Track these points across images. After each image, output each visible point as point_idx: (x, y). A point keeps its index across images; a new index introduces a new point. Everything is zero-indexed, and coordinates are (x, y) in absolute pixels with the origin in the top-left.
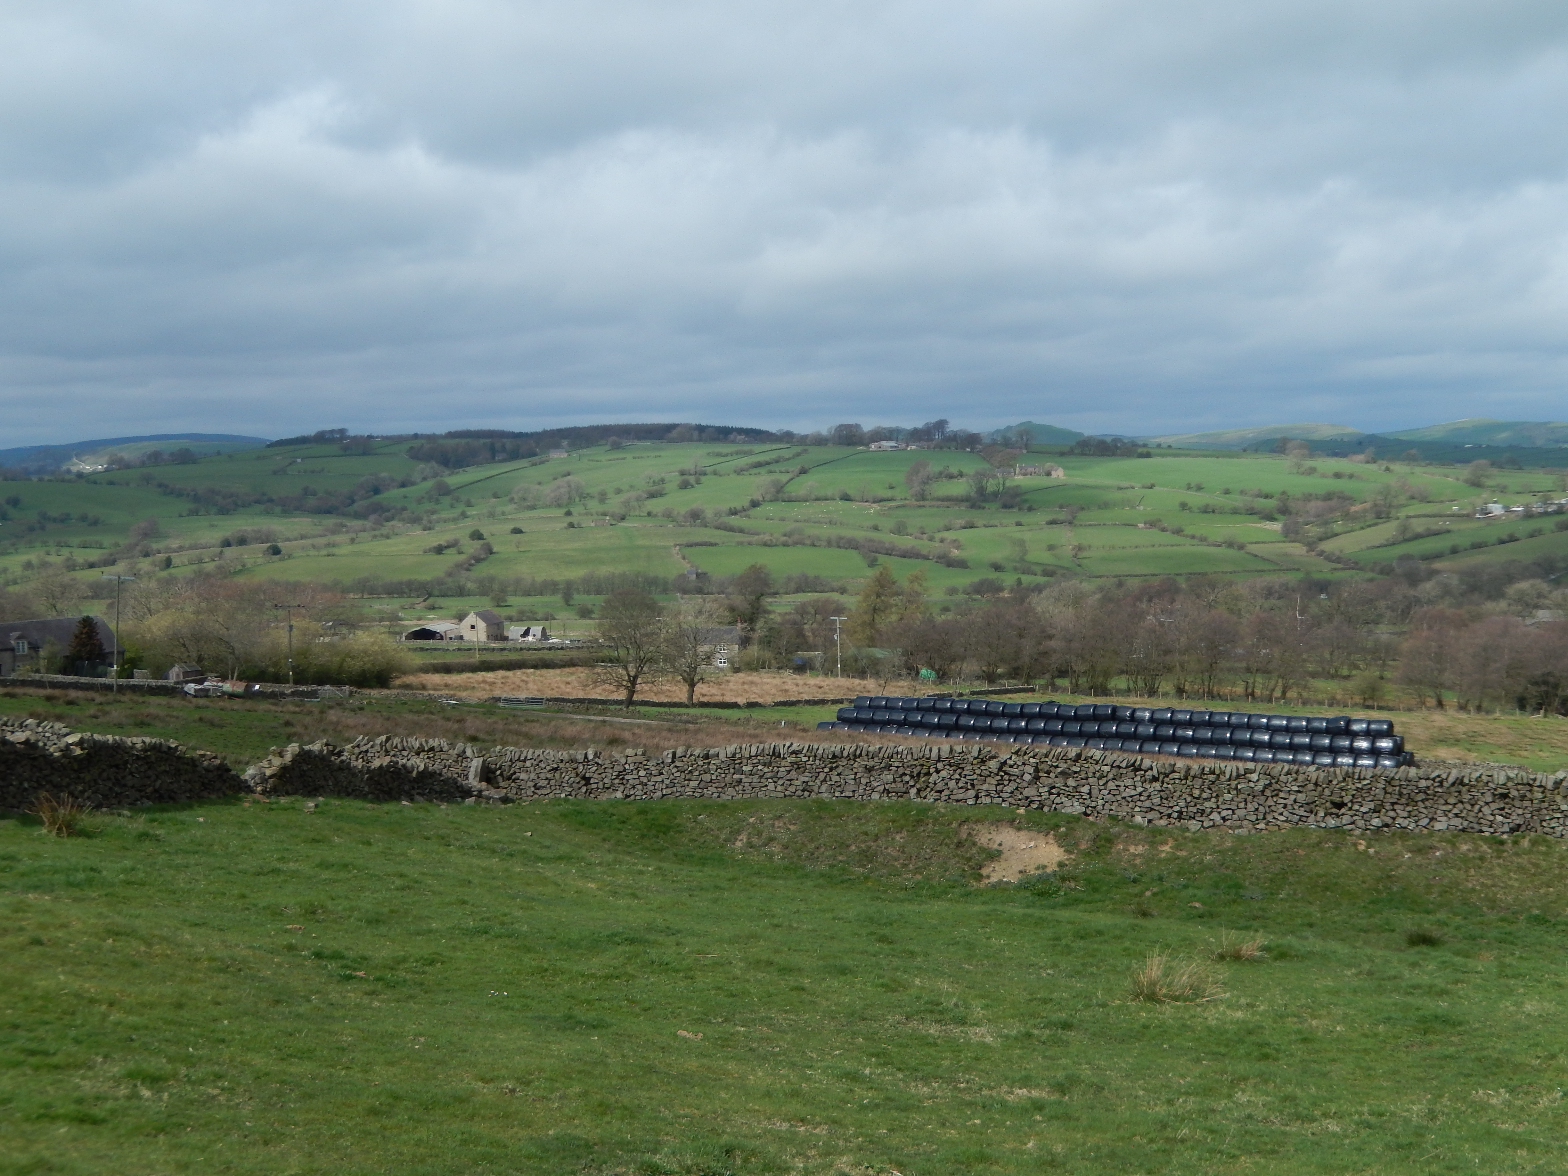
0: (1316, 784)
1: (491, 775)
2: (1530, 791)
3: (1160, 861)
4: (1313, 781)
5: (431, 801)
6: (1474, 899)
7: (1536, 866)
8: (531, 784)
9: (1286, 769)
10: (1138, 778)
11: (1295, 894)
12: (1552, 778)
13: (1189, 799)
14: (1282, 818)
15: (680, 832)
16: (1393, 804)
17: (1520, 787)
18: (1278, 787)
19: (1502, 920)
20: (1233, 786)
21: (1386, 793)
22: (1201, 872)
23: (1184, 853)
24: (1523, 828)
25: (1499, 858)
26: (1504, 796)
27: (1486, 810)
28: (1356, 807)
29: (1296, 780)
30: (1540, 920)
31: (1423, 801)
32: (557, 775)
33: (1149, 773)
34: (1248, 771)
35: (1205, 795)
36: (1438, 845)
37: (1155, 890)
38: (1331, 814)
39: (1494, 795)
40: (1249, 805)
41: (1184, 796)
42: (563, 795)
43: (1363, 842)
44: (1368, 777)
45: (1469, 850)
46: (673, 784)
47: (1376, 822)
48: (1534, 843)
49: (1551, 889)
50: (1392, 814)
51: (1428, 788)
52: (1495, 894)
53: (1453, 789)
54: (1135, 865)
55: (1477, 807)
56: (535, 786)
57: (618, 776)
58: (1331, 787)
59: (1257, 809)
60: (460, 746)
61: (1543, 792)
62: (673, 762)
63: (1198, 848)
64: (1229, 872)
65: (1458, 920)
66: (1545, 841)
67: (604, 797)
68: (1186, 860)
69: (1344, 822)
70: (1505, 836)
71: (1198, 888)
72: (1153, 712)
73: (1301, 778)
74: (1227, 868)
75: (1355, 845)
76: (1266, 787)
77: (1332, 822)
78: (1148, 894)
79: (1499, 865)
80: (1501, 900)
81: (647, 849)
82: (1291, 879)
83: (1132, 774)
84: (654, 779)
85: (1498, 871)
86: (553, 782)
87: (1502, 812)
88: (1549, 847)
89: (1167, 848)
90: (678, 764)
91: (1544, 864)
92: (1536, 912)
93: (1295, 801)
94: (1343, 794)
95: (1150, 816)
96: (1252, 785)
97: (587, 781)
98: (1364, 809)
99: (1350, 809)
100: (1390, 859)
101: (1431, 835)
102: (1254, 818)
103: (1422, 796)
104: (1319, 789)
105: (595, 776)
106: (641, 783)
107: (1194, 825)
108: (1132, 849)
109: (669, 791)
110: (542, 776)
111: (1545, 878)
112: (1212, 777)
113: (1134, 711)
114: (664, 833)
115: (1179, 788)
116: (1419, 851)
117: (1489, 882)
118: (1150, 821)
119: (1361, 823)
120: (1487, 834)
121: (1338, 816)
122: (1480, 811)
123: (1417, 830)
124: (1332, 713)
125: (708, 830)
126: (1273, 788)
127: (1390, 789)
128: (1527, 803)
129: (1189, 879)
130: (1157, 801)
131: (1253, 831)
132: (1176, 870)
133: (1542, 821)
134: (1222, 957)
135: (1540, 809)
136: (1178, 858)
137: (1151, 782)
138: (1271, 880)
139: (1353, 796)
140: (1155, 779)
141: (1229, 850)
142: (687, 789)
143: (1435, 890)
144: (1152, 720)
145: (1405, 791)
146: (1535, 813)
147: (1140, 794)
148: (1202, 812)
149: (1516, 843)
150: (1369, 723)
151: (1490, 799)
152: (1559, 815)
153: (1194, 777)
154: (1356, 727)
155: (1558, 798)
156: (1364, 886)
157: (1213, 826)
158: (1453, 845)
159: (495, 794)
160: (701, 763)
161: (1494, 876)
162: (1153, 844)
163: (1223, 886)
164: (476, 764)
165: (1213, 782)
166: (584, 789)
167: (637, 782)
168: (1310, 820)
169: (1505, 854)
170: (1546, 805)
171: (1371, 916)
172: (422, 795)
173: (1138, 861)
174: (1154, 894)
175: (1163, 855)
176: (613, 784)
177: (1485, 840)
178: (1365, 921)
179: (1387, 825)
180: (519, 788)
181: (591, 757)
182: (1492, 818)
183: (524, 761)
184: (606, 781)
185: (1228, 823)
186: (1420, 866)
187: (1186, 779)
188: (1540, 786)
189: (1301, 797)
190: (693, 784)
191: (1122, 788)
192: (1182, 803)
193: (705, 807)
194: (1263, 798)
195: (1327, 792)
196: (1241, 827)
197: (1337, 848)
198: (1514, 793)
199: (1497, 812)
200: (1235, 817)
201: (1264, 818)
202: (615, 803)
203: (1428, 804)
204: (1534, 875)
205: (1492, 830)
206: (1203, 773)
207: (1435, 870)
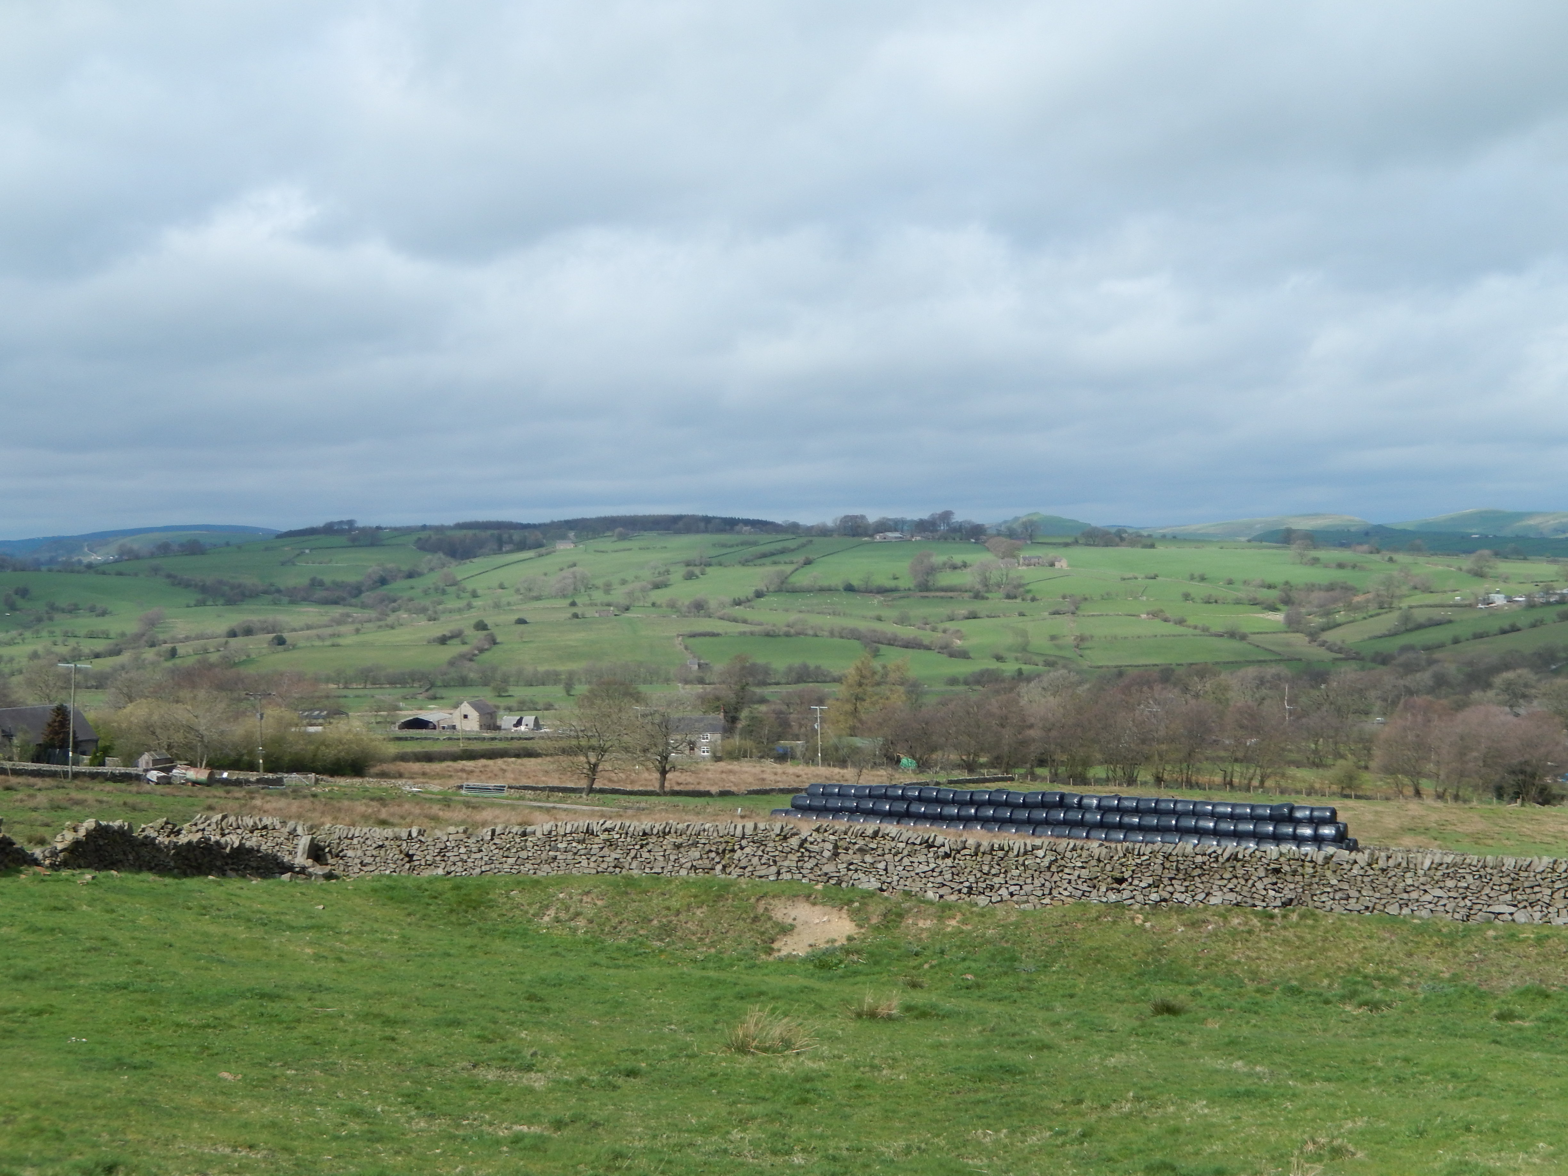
0: (1099, 860)
1: (320, 853)
2: (1302, 866)
3: (944, 935)
4: (1096, 857)
5: (244, 876)
6: (1238, 971)
7: (1301, 938)
8: (358, 861)
9: (1071, 846)
10: (931, 855)
11: (1068, 967)
12: (1322, 854)
13: (978, 875)
14: (1066, 893)
15: (492, 907)
16: (1171, 879)
17: (1292, 862)
18: (1063, 863)
19: (1258, 991)
20: (1021, 862)
21: (1164, 868)
22: (981, 945)
23: (969, 927)
24: (1295, 902)
25: (1267, 931)
26: (1277, 871)
27: (1259, 885)
28: (1136, 882)
29: (1080, 856)
30: (1294, 992)
31: (1199, 876)
32: (382, 852)
33: (942, 849)
34: (1035, 848)
35: (993, 871)
36: (1211, 919)
37: (934, 963)
38: (1112, 889)
39: (1267, 870)
40: (1036, 881)
41: (974, 872)
42: (388, 872)
43: (1140, 916)
44: (1147, 853)
45: (1239, 924)
46: (491, 861)
47: (1154, 897)
48: (1302, 917)
49: (1312, 962)
50: (1170, 889)
51: (1204, 863)
52: (1258, 966)
53: (1228, 864)
54: (920, 940)
55: (1250, 882)
56: (361, 863)
57: (439, 853)
58: (1113, 862)
59: (1043, 885)
60: (291, 824)
61: (1314, 867)
62: (492, 839)
63: (984, 923)
64: (1009, 945)
65: (1218, 991)
66: (1313, 914)
67: (426, 873)
68: (969, 933)
69: (1124, 897)
70: (1277, 911)
71: (975, 961)
72: (1100, 800)
73: (1085, 854)
74: (1007, 942)
75: (1133, 919)
76: (1051, 863)
77: (1113, 897)
78: (926, 966)
79: (1266, 938)
80: (1263, 973)
81: (452, 923)
82: (1067, 952)
83: (925, 851)
84: (474, 856)
85: (1264, 944)
86: (378, 859)
87: (1275, 887)
88: (1316, 920)
89: (953, 923)
90: (496, 841)
91: (1309, 937)
92: (1295, 983)
93: (1079, 877)
94: (1124, 869)
95: (941, 891)
96: (1038, 860)
97: (410, 857)
98: (1143, 885)
99: (1131, 884)
100: (1164, 933)
101: (1206, 909)
102: (1040, 893)
103: (1198, 871)
104: (1102, 864)
105: (418, 853)
106: (462, 860)
107: (982, 900)
108: (921, 924)
109: (488, 868)
110: (368, 853)
111: (1307, 951)
112: (1001, 854)
113: (1081, 799)
114: (475, 908)
115: (969, 864)
116: (1193, 925)
117: (1254, 955)
118: (941, 897)
119: (1140, 898)
120: (1259, 908)
121: (1119, 891)
122: (1253, 885)
123: (1193, 905)
124: (1277, 800)
125: (518, 906)
126: (1057, 864)
127: (1167, 865)
128: (1298, 878)
129: (969, 952)
130: (948, 876)
131: (1038, 907)
132: (958, 943)
133: (1313, 895)
134: (859, 1015)
135: (1311, 884)
136: (962, 932)
137: (943, 858)
138: (1047, 953)
139: (1133, 871)
140: (947, 856)
141: (1012, 924)
142: (505, 866)
143: (1202, 963)
144: (1099, 807)
145: (1182, 867)
146: (1307, 888)
147: (933, 871)
148: (992, 888)
149: (1284, 916)
150: (1312, 810)
151: (1262, 874)
152: (1329, 890)
153: (984, 853)
154: (1299, 814)
155: (1328, 873)
156: (1134, 959)
157: (1001, 901)
158: (1225, 918)
159: (319, 870)
160: (518, 840)
161: (1260, 949)
162: (940, 919)
163: (999, 958)
164: (304, 842)
165: (1002, 859)
166: (407, 866)
167: (457, 859)
168: (1092, 895)
169: (1273, 928)
170: (1317, 880)
171: (1132, 988)
172: (236, 871)
173: (924, 935)
174: (932, 967)
175: (949, 929)
176: (434, 861)
177: (1256, 914)
178: (1123, 993)
179: (1165, 900)
180: (346, 865)
181: (414, 834)
182: (1264, 893)
183: (352, 839)
184: (428, 857)
185: (1015, 898)
186: (1191, 940)
187: (977, 855)
188: (1311, 861)
189: (1084, 873)
190: (511, 861)
191: (916, 865)
192: (972, 879)
193: (519, 883)
194: (1049, 874)
195: (1108, 868)
196: (1027, 902)
197: (1114, 922)
198: (1286, 868)
199: (1269, 886)
200: (1022, 892)
201: (1050, 894)
202: (437, 878)
203: (1204, 879)
204: (1298, 948)
205: (1264, 904)
206: (992, 849)
207: (1205, 943)
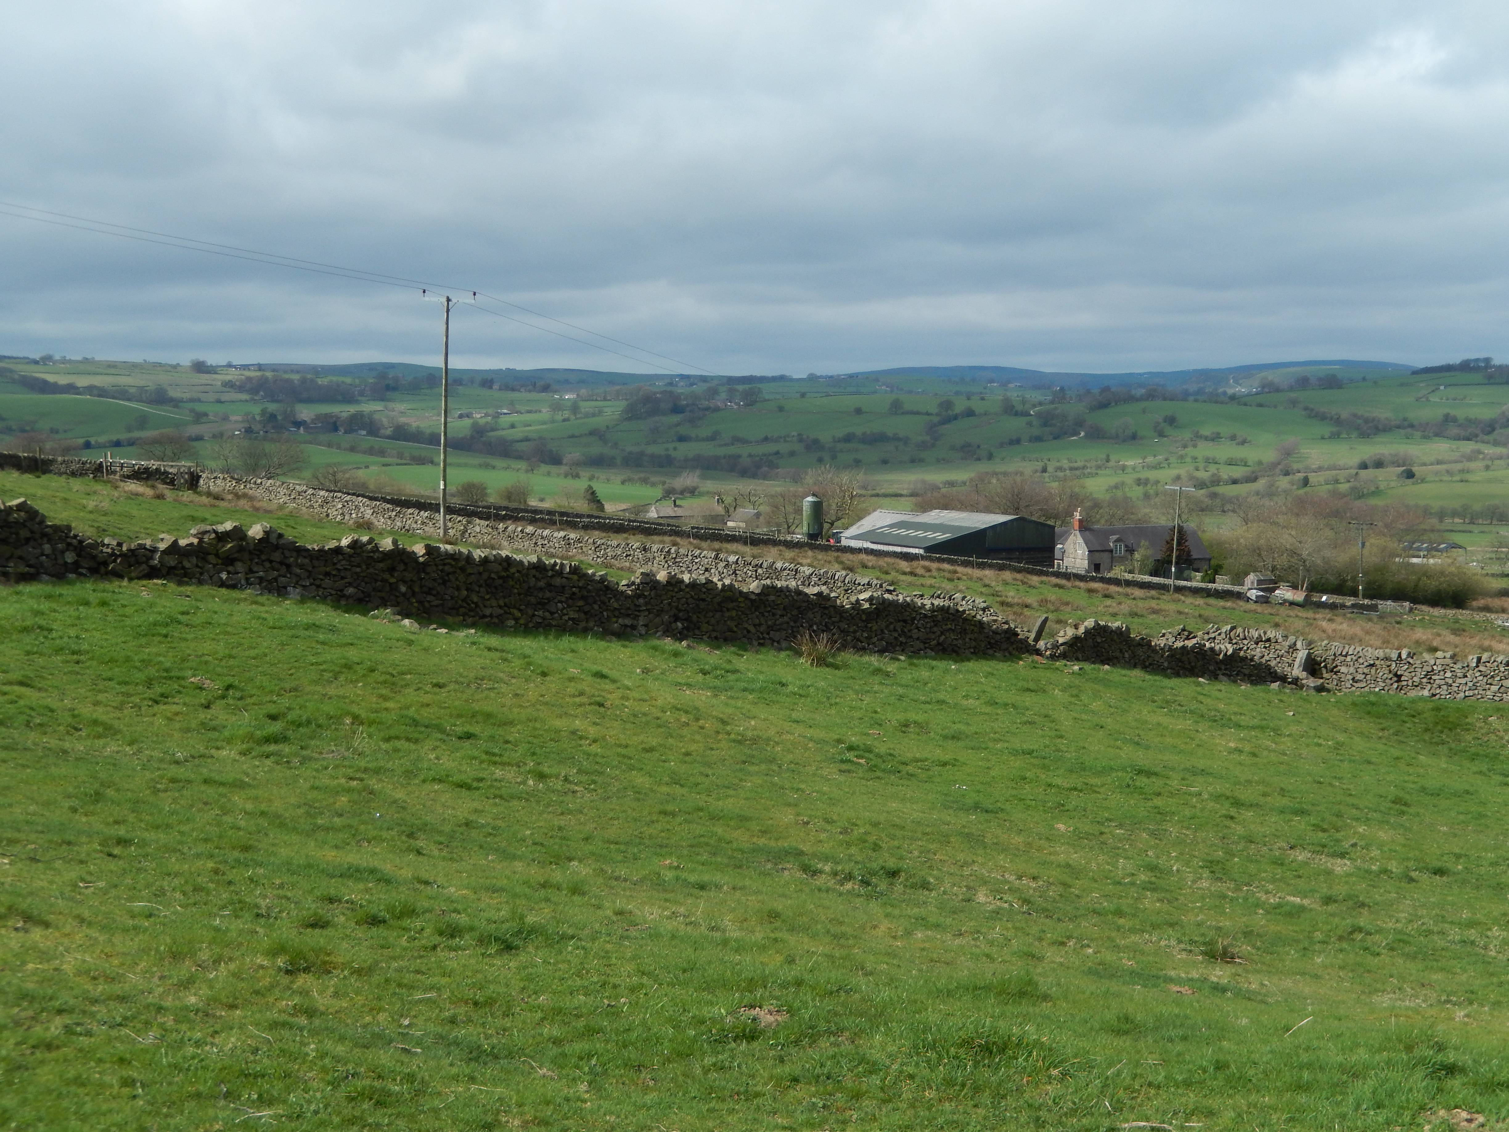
1: (1317, 667)
5: (1235, 682)
8: (1350, 677)
15: (1468, 730)
32: (1373, 671)
42: (1377, 690)
46: (1475, 687)
56: (1353, 679)
57: (1426, 675)
60: (1292, 639)
62: (1477, 666)
67: (1413, 694)
81: (1424, 741)
84: (1459, 681)
86: (1368, 677)
90: (1482, 668)
97: (1399, 677)
105: (1406, 674)
106: (1447, 684)
109: (1471, 693)
110: (1360, 670)
114: (1450, 729)
125: (1495, 731)
142: (1488, 693)
159: (1312, 682)
160: (1502, 669)
164: (1302, 655)
166: (1395, 685)
167: (1443, 682)
172: (1229, 676)
176: (1421, 683)
180: (1340, 680)
181: (1404, 656)
183: (1346, 656)
184: (1415, 679)
190: (1494, 688)
193: (1498, 710)
202: (1422, 698)
